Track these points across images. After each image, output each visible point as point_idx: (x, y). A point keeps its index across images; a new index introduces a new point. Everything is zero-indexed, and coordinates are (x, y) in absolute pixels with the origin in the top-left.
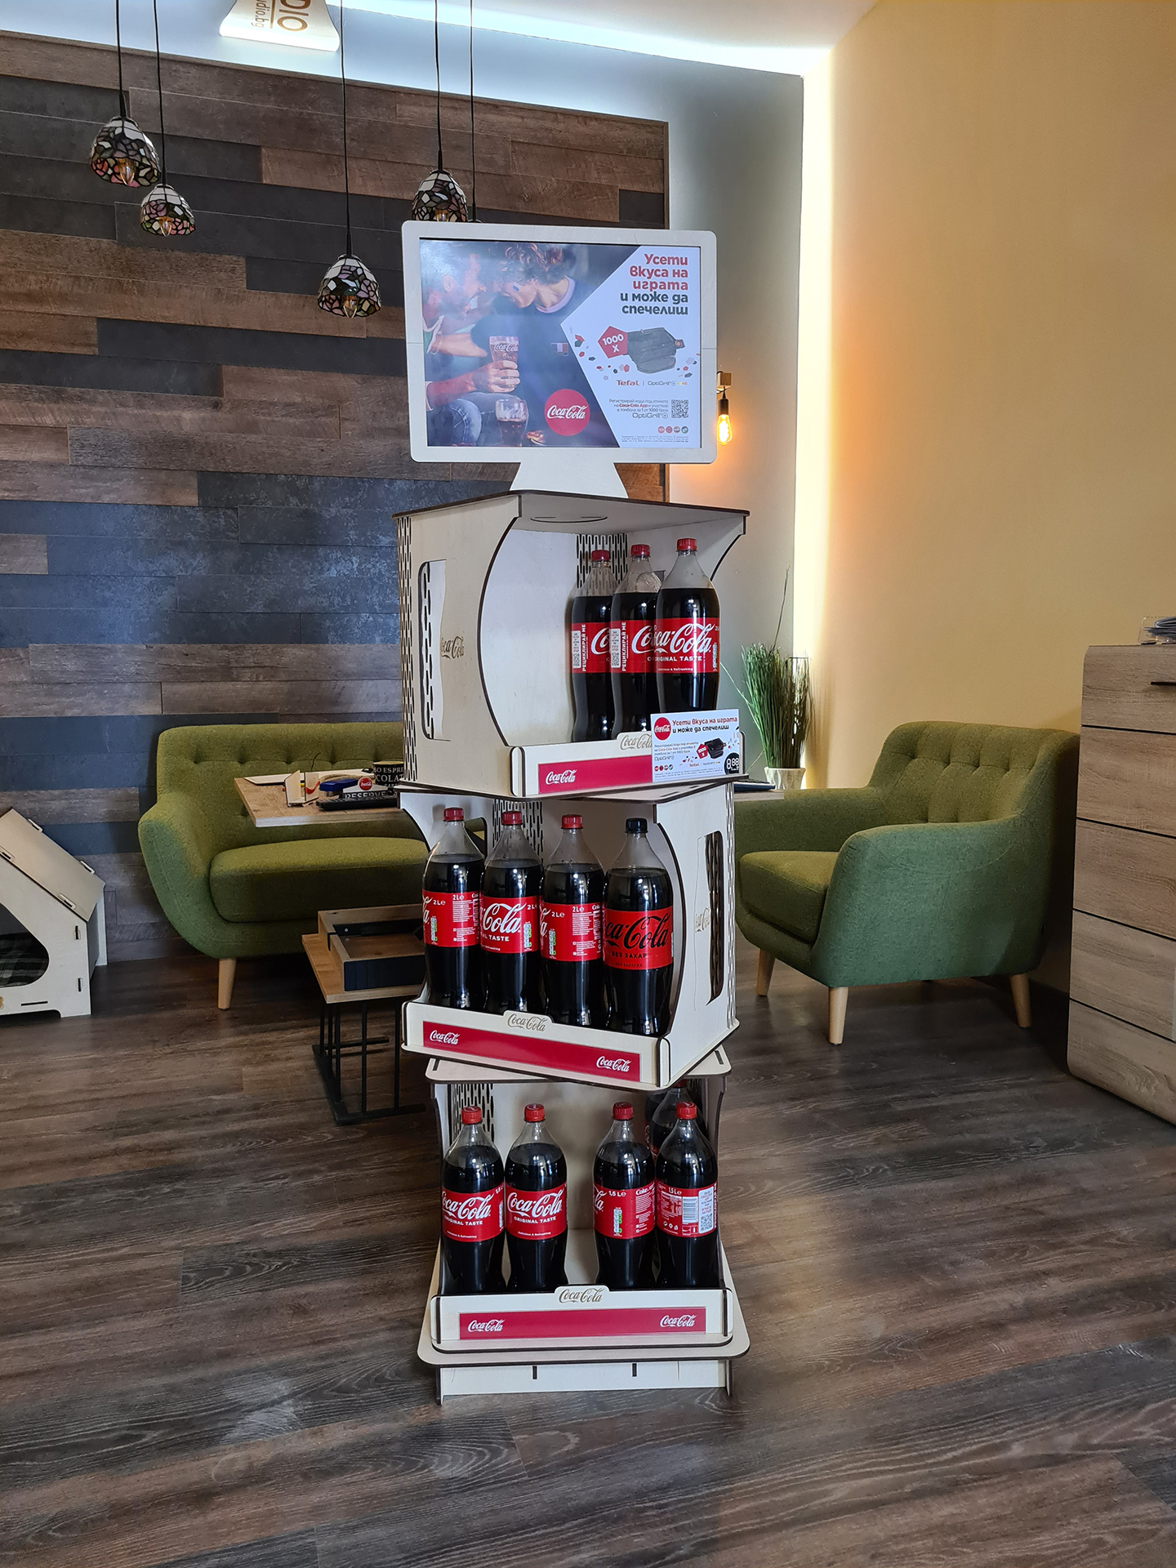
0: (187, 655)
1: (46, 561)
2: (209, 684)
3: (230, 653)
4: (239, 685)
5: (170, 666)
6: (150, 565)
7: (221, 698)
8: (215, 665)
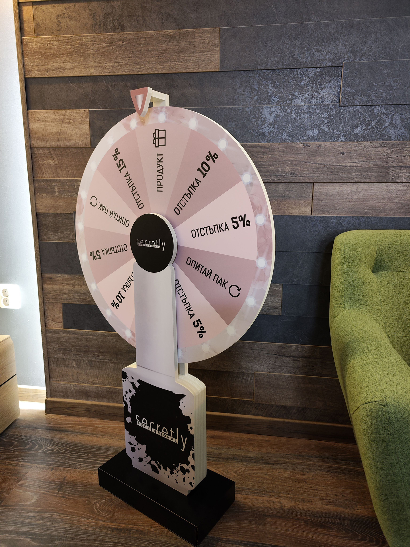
0: (343, 154)
1: (217, 56)
2: (362, 185)
3: (389, 152)
4: (393, 187)
5: (325, 165)
6: (316, 53)
7: (373, 199)
8: (371, 164)
